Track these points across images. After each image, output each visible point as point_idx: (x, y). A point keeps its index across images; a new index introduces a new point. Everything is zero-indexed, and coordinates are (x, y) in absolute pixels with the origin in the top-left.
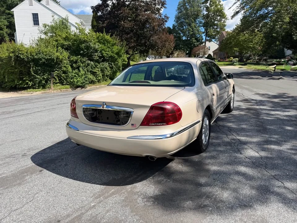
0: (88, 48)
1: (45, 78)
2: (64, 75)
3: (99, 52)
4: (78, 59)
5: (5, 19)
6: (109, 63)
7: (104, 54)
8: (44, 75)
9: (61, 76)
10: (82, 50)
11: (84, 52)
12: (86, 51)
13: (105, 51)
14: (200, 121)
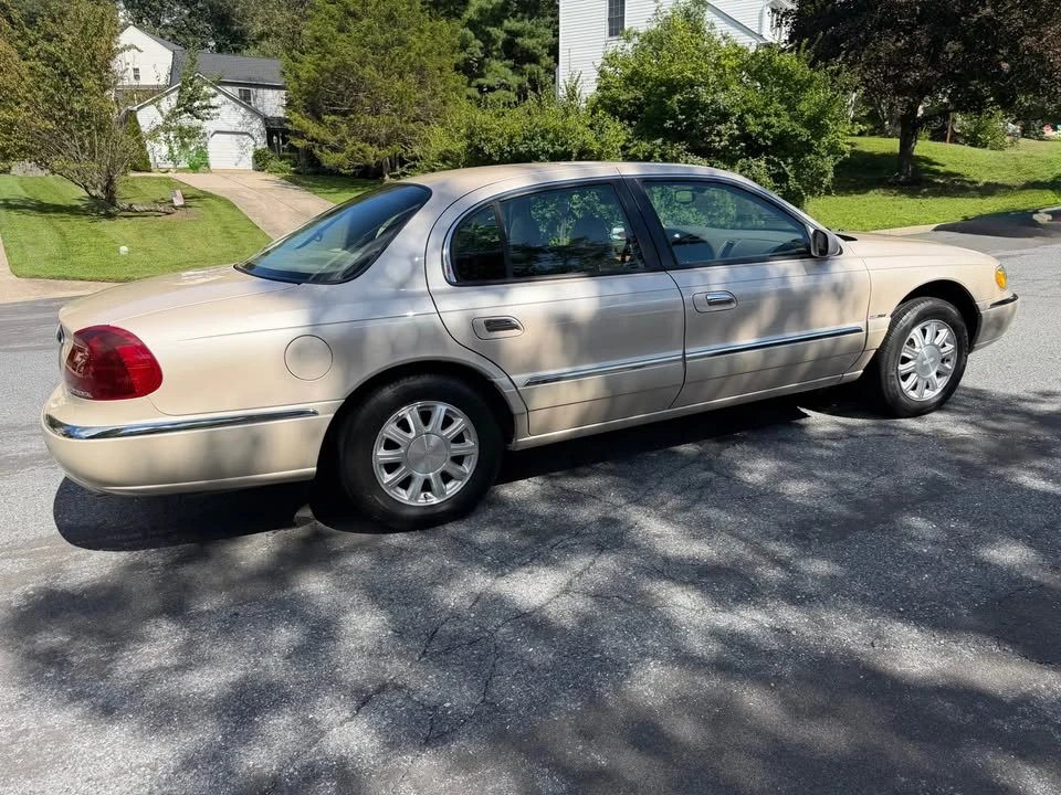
0: (692, 106)
1: (548, 215)
2: (603, 206)
3: (734, 119)
4: (653, 151)
5: (549, 27)
6: (768, 162)
7: (751, 128)
8: (546, 206)
9: (595, 211)
10: (673, 117)
11: (679, 123)
12: (684, 120)
13: (757, 116)
14: (315, 413)
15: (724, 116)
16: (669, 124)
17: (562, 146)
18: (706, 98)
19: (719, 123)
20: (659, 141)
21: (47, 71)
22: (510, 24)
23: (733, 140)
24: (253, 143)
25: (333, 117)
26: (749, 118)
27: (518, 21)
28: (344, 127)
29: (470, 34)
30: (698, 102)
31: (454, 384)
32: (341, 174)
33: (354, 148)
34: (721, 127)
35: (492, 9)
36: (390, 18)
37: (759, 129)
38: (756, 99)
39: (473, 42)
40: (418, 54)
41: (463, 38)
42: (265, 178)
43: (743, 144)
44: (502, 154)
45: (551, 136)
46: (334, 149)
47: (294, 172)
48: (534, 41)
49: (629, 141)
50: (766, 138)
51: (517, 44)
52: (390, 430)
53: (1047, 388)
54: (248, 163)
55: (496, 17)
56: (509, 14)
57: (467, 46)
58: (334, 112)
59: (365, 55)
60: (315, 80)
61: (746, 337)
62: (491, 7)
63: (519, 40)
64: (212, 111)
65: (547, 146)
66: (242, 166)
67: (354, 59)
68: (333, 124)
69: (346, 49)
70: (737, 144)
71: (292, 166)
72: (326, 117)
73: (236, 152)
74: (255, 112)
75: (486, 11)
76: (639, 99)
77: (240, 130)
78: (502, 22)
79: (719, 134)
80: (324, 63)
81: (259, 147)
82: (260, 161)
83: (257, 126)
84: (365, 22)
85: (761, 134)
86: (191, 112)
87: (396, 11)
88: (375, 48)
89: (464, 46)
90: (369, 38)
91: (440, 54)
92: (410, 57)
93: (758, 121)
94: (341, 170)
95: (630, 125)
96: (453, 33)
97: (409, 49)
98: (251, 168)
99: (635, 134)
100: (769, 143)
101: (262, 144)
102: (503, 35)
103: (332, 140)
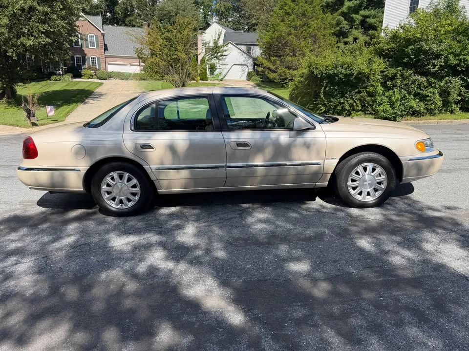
0: (418, 51)
2: (369, 98)
4: (397, 73)
7: (452, 62)
9: (365, 100)
10: (409, 56)
11: (412, 59)
12: (414, 58)
13: (456, 56)
14: (79, 171)
15: (437, 56)
16: (405, 60)
17: (350, 70)
18: (426, 47)
19: (434, 60)
20: (400, 68)
21: (166, 44)
22: (362, 12)
23: (442, 68)
24: (248, 69)
25: (275, 58)
26: (451, 57)
27: (368, 11)
28: (278, 62)
29: (342, 18)
30: (421, 50)
31: (131, 166)
32: (274, 82)
33: (281, 71)
34: (435, 62)
35: (354, 7)
36: (303, 15)
37: (457, 62)
38: (456, 47)
39: (344, 22)
40: (314, 30)
41: (339, 20)
42: (249, 83)
43: (446, 70)
44: (322, 74)
45: (346, 66)
46: (275, 72)
47: (262, 81)
48: (375, 20)
49: (386, 68)
50: (461, 67)
51: (367, 22)
52: (108, 179)
53: (451, 204)
54: (245, 77)
55: (356, 10)
56: (362, 8)
57: (340, 24)
58: (276, 56)
59: (290, 31)
60: (269, 42)
61: (258, 161)
62: (353, 5)
63: (368, 20)
64: (224, 57)
65: (343, 71)
66: (242, 79)
67: (285, 33)
68: (275, 60)
69: (283, 29)
70: (443, 70)
71: (261, 79)
72: (272, 58)
73: (240, 72)
74: (250, 56)
75: (351, 7)
76: (394, 48)
77: (243, 63)
78: (359, 12)
79: (434, 65)
80: (273, 35)
81: (250, 71)
82: (249, 76)
83: (250, 61)
84: (292, 17)
85: (458, 65)
86: (216, 57)
87: (306, 11)
88: (295, 28)
89: (338, 24)
90: (293, 23)
91: (325, 28)
92: (309, 31)
93: (457, 58)
94: (275, 80)
95: (388, 61)
96: (333, 19)
97: (310, 27)
98: (246, 79)
99: (390, 65)
100: (464, 69)
101: (251, 69)
102: (361, 18)
103: (273, 68)
